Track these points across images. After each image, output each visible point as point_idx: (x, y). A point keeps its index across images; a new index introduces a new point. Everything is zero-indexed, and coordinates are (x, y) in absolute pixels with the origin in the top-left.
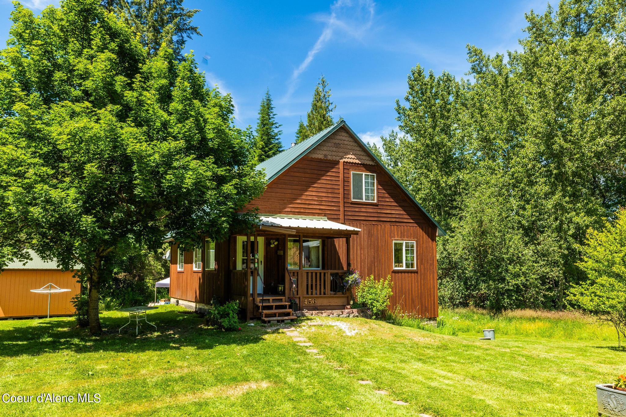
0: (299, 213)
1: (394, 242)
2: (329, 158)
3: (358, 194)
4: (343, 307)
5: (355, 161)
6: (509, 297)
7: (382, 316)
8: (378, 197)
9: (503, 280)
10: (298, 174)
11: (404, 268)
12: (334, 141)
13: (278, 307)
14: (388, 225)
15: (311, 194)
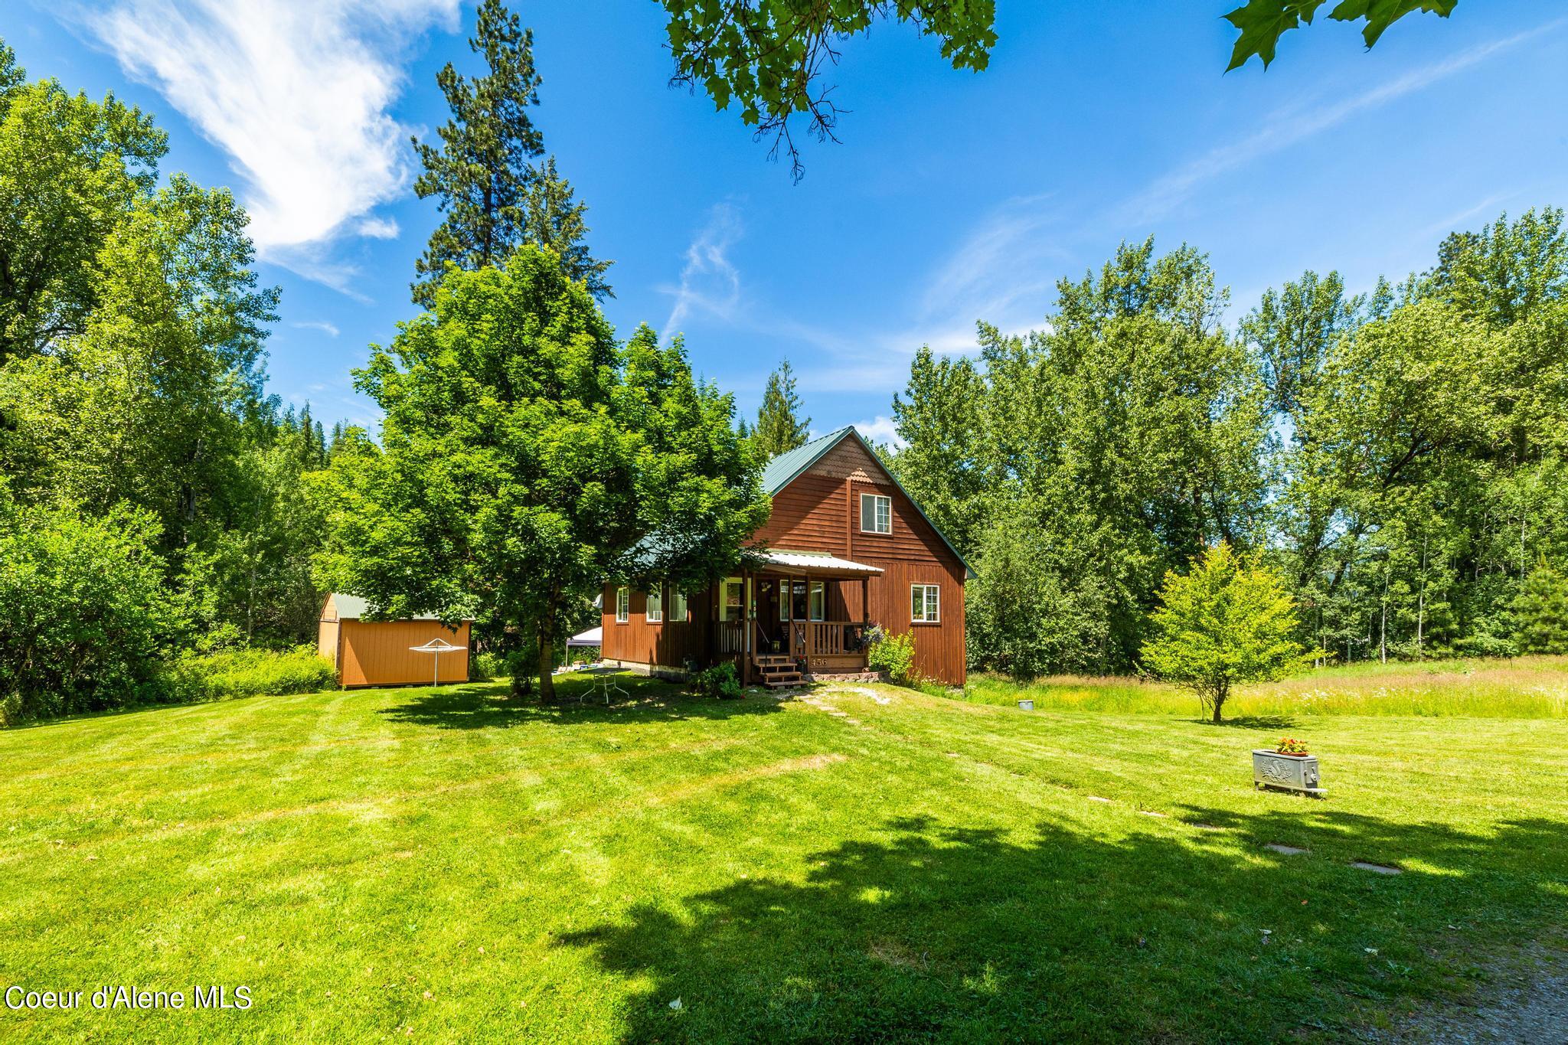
0: (797, 548)
1: (912, 586)
2: (834, 475)
3: (869, 524)
4: (859, 670)
5: (865, 479)
6: (1041, 660)
7: (900, 681)
8: (894, 527)
9: (1033, 637)
10: (795, 496)
11: (925, 620)
12: (842, 454)
13: (782, 669)
14: (905, 565)
15: (810, 522)
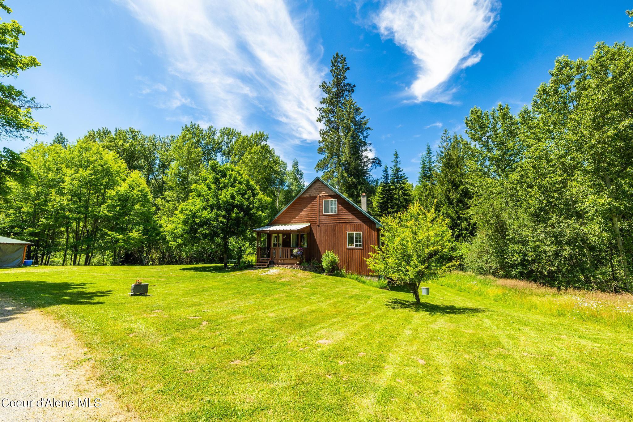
1: (348, 233)
2: (312, 195)
3: (327, 210)
5: (325, 195)
8: (338, 210)
11: (354, 247)
12: (315, 187)
13: (265, 262)
14: (344, 225)
15: (303, 213)
